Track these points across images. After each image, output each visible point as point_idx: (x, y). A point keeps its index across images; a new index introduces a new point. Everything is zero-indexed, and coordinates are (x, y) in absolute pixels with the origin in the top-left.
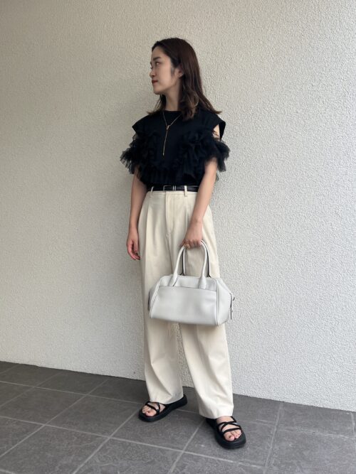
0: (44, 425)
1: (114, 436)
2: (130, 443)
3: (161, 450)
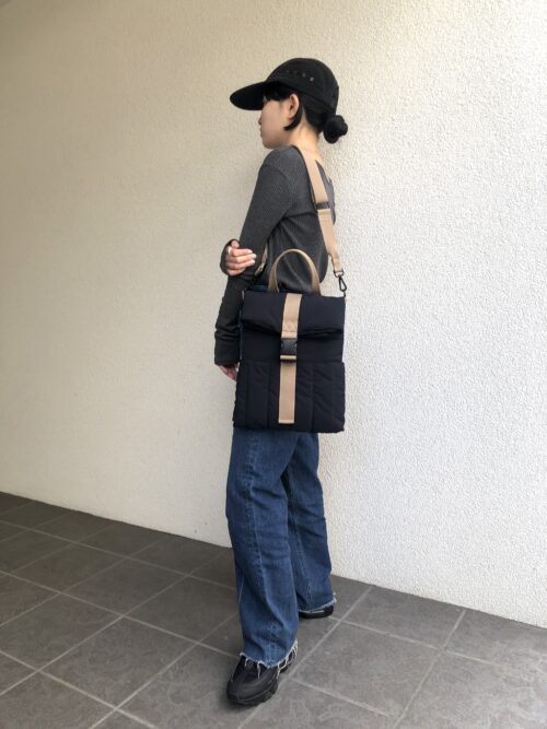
0: (59, 593)
1: (130, 615)
3: (172, 638)
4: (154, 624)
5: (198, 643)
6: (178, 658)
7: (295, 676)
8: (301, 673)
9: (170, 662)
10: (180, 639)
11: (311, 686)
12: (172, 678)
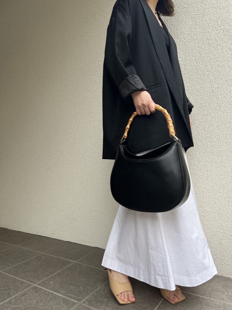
2: (8, 276)
3: (22, 282)
4: (16, 276)
5: (34, 285)
6: (21, 293)
7: (84, 302)
8: (88, 301)
9: (15, 295)
10: (26, 283)
11: (91, 308)
12: (12, 303)
